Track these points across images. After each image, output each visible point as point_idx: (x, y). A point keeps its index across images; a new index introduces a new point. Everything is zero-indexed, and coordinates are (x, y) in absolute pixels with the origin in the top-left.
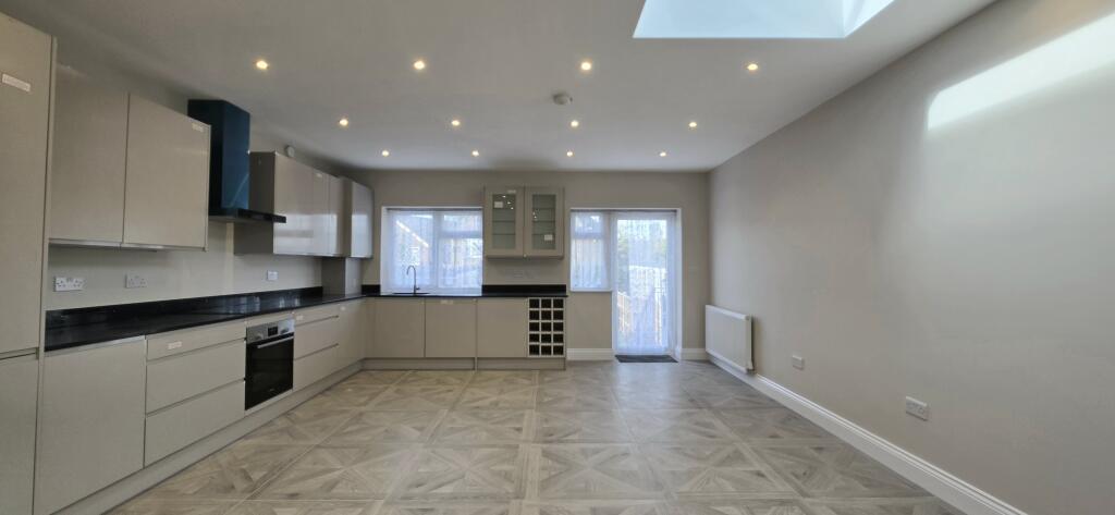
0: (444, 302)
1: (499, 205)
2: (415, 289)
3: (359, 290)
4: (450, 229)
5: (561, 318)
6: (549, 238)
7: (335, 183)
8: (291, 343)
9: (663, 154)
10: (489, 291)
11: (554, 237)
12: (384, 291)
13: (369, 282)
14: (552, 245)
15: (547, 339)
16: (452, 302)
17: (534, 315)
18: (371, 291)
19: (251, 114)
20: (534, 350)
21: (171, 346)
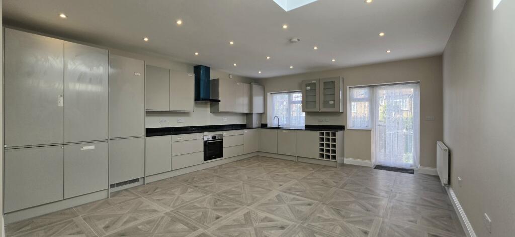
0: (284, 131)
1: (308, 88)
2: (279, 126)
3: (260, 126)
4: (294, 100)
5: (335, 142)
6: (332, 102)
7: (246, 86)
8: (221, 142)
9: (389, 51)
10: (308, 127)
11: (334, 101)
12: (269, 126)
13: (263, 123)
14: (333, 106)
15: (329, 152)
16: (287, 131)
17: (322, 139)
18: (264, 126)
19: (210, 67)
20: (322, 156)
21: (178, 139)
